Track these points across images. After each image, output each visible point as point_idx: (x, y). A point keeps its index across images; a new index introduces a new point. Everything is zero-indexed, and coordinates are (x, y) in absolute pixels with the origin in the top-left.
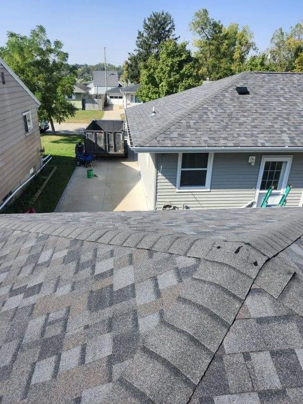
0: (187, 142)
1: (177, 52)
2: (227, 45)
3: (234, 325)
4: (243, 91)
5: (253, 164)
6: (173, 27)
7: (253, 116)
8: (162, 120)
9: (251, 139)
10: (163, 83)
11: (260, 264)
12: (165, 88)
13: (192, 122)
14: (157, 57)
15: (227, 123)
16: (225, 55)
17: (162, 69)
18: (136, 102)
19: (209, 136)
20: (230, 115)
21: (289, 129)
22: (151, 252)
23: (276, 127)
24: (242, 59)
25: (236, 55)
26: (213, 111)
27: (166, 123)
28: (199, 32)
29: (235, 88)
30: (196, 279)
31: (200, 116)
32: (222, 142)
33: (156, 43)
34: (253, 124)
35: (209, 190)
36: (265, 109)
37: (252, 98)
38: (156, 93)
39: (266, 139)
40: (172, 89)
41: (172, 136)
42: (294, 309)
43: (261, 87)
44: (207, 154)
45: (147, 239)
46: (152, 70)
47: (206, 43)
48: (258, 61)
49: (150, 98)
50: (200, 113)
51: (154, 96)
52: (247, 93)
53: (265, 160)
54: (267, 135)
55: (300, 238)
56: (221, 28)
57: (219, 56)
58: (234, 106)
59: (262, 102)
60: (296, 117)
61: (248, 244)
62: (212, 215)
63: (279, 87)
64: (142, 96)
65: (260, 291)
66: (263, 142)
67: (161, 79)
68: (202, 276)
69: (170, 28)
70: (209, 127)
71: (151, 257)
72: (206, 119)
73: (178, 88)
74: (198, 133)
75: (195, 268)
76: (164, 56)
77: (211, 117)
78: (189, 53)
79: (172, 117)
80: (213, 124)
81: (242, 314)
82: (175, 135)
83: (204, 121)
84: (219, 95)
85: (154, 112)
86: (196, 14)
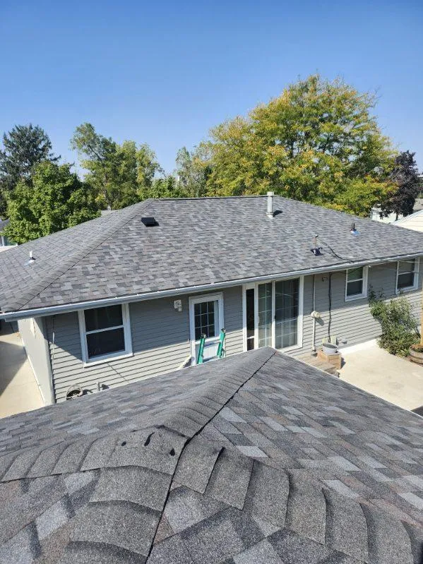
0: (87, 294)
1: (59, 176)
2: (126, 166)
3: (151, 555)
4: (150, 223)
5: (180, 310)
6: (48, 144)
7: (169, 252)
8: (46, 267)
9: (171, 279)
10: (45, 217)
11: (178, 452)
12: (49, 224)
13: (90, 267)
14: (29, 183)
15: (137, 263)
16: (125, 178)
17: (39, 199)
18: (6, 244)
19: (117, 282)
20: (140, 253)
21: (210, 262)
22: (25, 481)
23: (196, 261)
24: (148, 182)
25: (140, 178)
26: (117, 250)
27: (51, 273)
28: (86, 151)
29: (140, 219)
30: (94, 504)
31: (100, 258)
32: (136, 287)
33: (26, 164)
34: (170, 261)
35: (131, 354)
36: (179, 242)
37: (162, 230)
38: (36, 230)
39: (188, 277)
40: (58, 224)
41: (63, 288)
42: (225, 501)
43: (171, 216)
44: (120, 306)
45: (18, 462)
46: (24, 201)
47: (98, 164)
48: (165, 185)
49: (28, 238)
50: (100, 253)
51: (33, 235)
52: (156, 224)
53: (193, 302)
54: (188, 272)
55: (232, 398)
56: (114, 145)
57: (118, 179)
58: (143, 242)
59: (175, 233)
60: (216, 247)
61: (162, 427)
62: (132, 392)
63: (191, 215)
64: (14, 237)
65: (182, 490)
66: (185, 282)
67: (40, 212)
68: (103, 496)
69: (45, 146)
70: (114, 270)
71: (25, 491)
72: (109, 261)
73: (68, 222)
74: (102, 280)
75: (92, 486)
76: (39, 182)
77: (116, 257)
78: (76, 177)
79: (61, 263)
80: (120, 266)
81: (162, 534)
82: (68, 286)
83: (106, 264)
84: (121, 230)
85: (33, 259)
86: (78, 129)
